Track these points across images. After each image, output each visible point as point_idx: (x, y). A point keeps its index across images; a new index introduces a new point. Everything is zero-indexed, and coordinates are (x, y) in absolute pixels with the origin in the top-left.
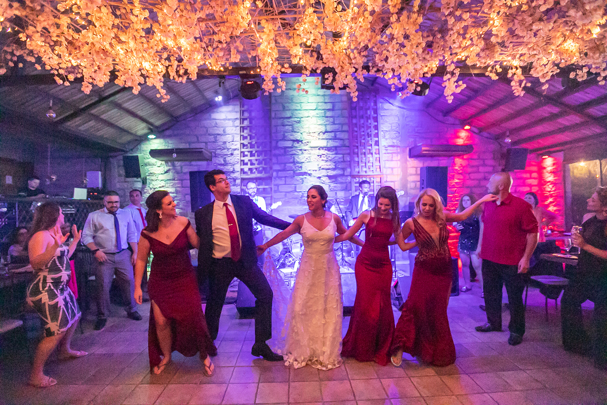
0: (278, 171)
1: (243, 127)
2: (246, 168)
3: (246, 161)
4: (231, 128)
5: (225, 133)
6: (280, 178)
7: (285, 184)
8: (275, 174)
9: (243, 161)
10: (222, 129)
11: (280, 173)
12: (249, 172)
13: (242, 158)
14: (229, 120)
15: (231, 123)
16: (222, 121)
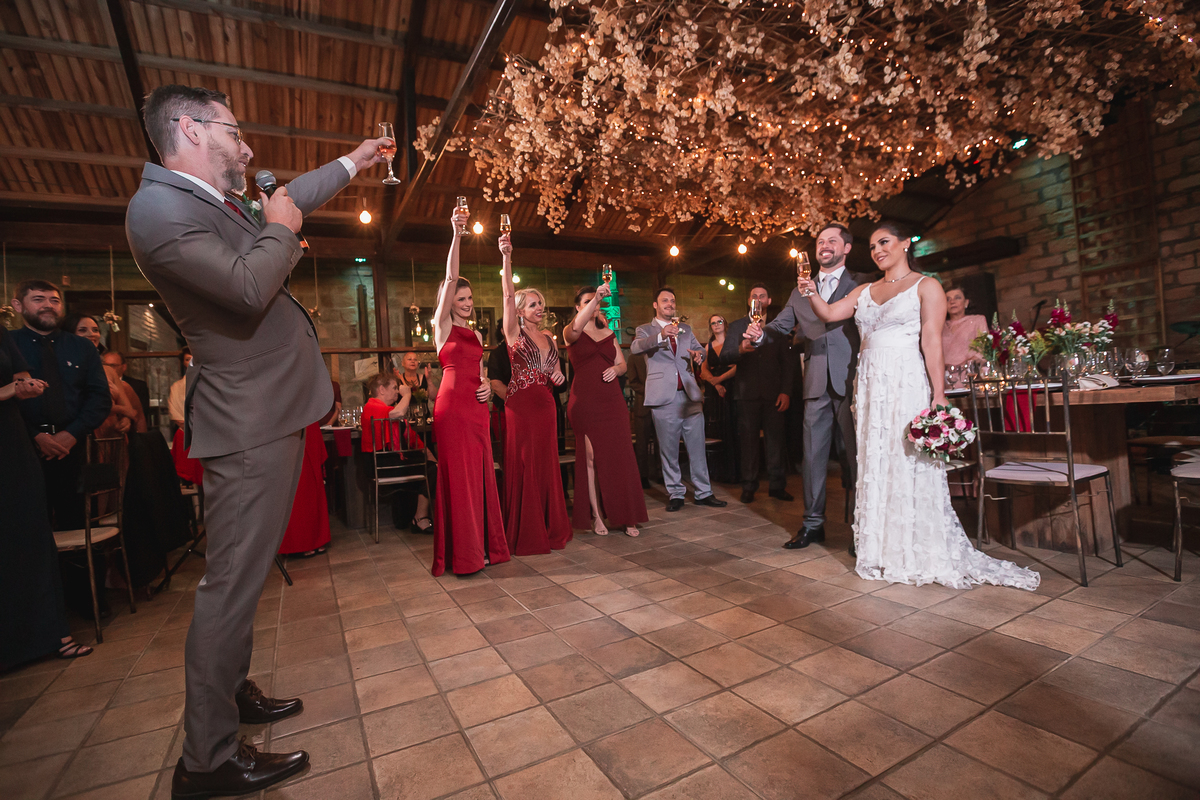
0: (1172, 244)
1: (1079, 177)
2: (1092, 254)
3: (1092, 239)
4: (1055, 186)
5: (1041, 199)
6: (1180, 256)
7: (1196, 267)
8: (1165, 251)
9: (1085, 240)
10: (1035, 193)
11: (1178, 246)
12: (1100, 259)
13: (1083, 236)
14: (1048, 172)
15: (1052, 177)
16: (1035, 179)
